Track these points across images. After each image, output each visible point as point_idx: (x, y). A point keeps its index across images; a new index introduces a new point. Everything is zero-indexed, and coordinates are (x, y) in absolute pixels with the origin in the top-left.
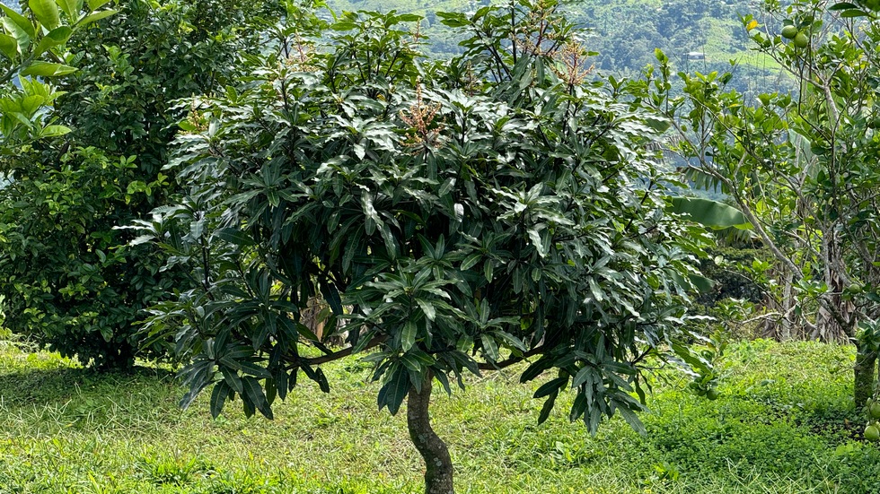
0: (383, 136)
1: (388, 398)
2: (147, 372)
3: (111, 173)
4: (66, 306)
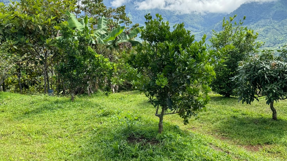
0: (268, 67)
1: (267, 103)
2: (232, 97)
3: (228, 71)
4: (221, 88)
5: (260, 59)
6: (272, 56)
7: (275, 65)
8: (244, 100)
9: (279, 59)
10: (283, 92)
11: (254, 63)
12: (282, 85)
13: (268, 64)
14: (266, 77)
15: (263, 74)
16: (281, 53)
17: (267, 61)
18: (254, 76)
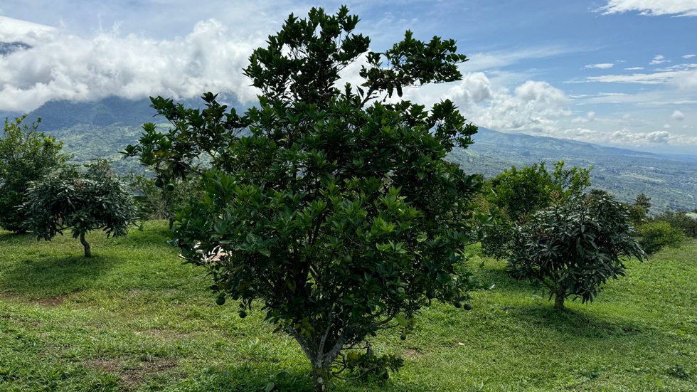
0: (72, 188)
1: (75, 236)
2: (29, 233)
3: (18, 196)
4: (10, 221)
5: (61, 177)
6: (76, 173)
7: (82, 185)
8: (40, 237)
9: (87, 177)
10: (94, 219)
11: (51, 183)
12: (92, 211)
13: (73, 184)
14: (70, 202)
15: (64, 197)
16: (89, 168)
17: (70, 180)
18: (52, 202)
